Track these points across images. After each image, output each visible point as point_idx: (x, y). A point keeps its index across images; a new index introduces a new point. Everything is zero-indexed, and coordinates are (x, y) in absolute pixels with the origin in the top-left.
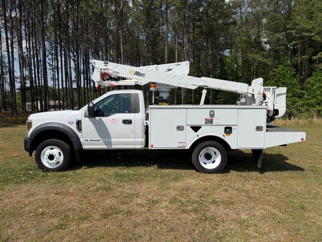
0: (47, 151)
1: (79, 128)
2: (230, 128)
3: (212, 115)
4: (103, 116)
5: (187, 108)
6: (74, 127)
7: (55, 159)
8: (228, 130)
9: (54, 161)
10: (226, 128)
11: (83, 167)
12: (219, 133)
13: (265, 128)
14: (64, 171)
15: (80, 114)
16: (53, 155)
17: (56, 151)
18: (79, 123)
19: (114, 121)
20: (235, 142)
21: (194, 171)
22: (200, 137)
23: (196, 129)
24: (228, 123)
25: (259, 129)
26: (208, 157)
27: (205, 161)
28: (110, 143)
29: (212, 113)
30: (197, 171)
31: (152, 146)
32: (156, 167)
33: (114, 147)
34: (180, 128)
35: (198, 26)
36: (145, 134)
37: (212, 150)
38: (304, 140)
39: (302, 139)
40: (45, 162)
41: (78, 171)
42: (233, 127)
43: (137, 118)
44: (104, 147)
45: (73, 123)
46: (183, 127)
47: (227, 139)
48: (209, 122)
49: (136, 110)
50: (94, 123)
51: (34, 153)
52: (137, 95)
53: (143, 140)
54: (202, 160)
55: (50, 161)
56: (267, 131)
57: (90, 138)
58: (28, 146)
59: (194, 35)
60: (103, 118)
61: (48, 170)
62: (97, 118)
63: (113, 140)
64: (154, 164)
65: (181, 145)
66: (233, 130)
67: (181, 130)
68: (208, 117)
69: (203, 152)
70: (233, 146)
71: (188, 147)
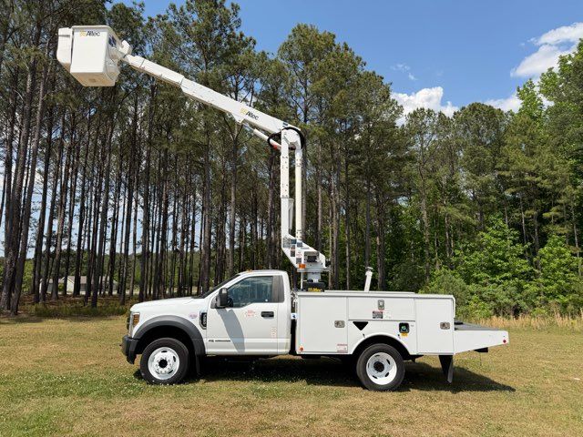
0: (158, 355)
1: (204, 324)
2: (407, 325)
3: (381, 307)
4: (231, 306)
5: (347, 297)
6: (196, 322)
7: (168, 366)
8: (404, 327)
9: (166, 369)
10: (401, 325)
11: (202, 381)
12: (393, 333)
13: (452, 326)
14: (179, 383)
15: (205, 304)
16: (165, 360)
17: (170, 355)
18: (203, 316)
19: (249, 314)
20: (412, 344)
21: (360, 389)
22: (366, 337)
23: (361, 325)
24: (404, 319)
25: (444, 326)
26: (379, 367)
27: (375, 373)
28: (240, 345)
29: (381, 304)
30: (364, 388)
31: (302, 349)
32: (304, 382)
33: (248, 351)
34: (339, 324)
36: (290, 335)
37: (384, 357)
38: (507, 341)
39: (505, 341)
40: (154, 369)
41: (197, 385)
42: (410, 324)
43: (281, 309)
44: (233, 350)
45: (195, 316)
46: (343, 322)
47: (403, 340)
48: (378, 315)
49: (280, 299)
50: (225, 318)
51: (139, 357)
52: (280, 278)
53: (288, 341)
54: (371, 372)
55: (161, 369)
56: (456, 329)
57: (216, 341)
58: (132, 349)
59: (347, 175)
60: (235, 310)
61: (157, 382)
62: (228, 309)
63: (246, 341)
64: (302, 379)
65: (342, 348)
66: (410, 328)
67: (340, 327)
68: (377, 310)
69: (371, 361)
70: (412, 352)
71: (351, 352)
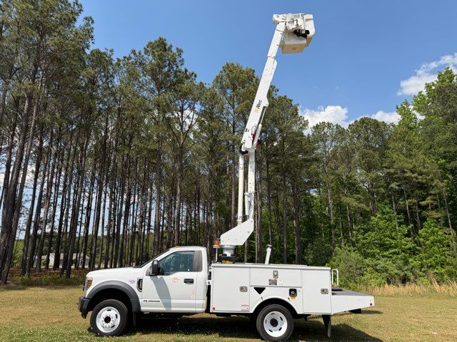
0: (104, 313)
1: (140, 288)
2: (295, 290)
3: (276, 276)
4: (163, 274)
5: (250, 268)
6: (134, 286)
7: (111, 322)
8: (293, 292)
9: (110, 324)
10: (291, 290)
11: (138, 334)
12: (285, 296)
13: (330, 291)
14: (119, 336)
15: (142, 272)
16: (110, 317)
17: (113, 313)
18: (140, 282)
19: (175, 280)
20: (300, 306)
21: (259, 340)
22: (264, 299)
23: (260, 290)
24: (293, 285)
25: (324, 291)
26: (274, 323)
27: (271, 328)
28: (168, 305)
29: (276, 273)
30: (262, 339)
31: (214, 309)
32: (217, 335)
33: (174, 309)
34: (243, 289)
35: (272, 162)
36: (206, 298)
37: (278, 315)
38: (373, 305)
39: (371, 304)
40: (100, 324)
41: (133, 337)
42: (298, 289)
43: (199, 277)
44: (162, 309)
45: (134, 282)
46: (246, 288)
47: (292, 302)
48: (273, 283)
49: (199, 269)
50: (155, 283)
51: (90, 313)
52: (200, 252)
53: (205, 302)
54: (267, 327)
55: (105, 324)
56: (333, 294)
57: (149, 301)
58: (85, 306)
60: (164, 277)
61: (102, 335)
62: (159, 277)
63: (173, 301)
64: (215, 332)
65: (245, 308)
66: (298, 292)
67: (244, 291)
68: (272, 278)
69: (268, 317)
70: (299, 312)
71: (252, 311)
